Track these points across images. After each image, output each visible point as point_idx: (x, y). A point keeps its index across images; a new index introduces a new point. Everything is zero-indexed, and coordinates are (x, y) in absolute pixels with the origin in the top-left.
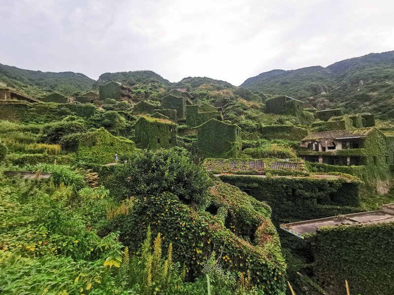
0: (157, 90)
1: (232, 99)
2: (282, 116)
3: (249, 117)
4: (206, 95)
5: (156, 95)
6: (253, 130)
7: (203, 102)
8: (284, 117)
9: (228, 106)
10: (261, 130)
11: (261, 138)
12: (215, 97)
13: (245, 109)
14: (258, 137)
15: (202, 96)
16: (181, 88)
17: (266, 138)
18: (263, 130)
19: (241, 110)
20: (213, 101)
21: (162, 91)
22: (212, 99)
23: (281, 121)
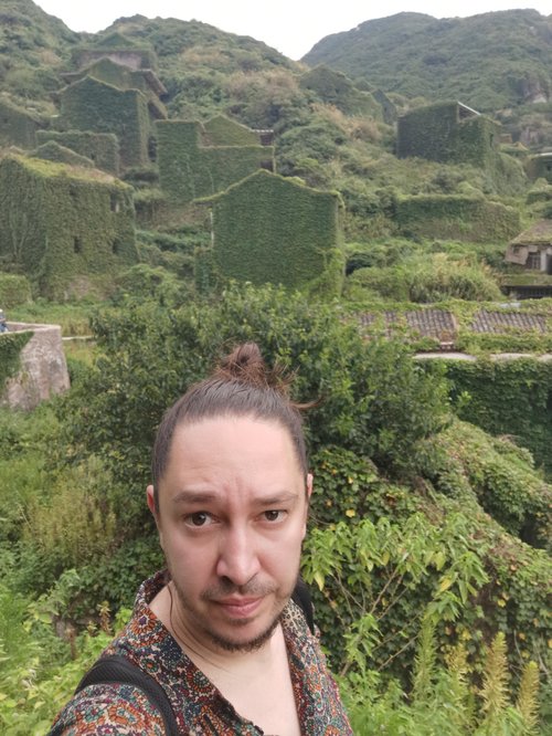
0: (32, 54)
1: (296, 104)
2: (447, 167)
3: (353, 169)
4: (208, 85)
5: (30, 75)
6: (371, 211)
7: (204, 110)
8: (451, 170)
9: (286, 127)
10: (393, 210)
11: (394, 235)
12: (240, 95)
13: (340, 141)
14: (386, 232)
15: (197, 86)
16: (121, 54)
17: (407, 235)
18: (398, 210)
19: (330, 143)
20: (236, 110)
21: (50, 60)
22: (233, 102)
23: (442, 183)
